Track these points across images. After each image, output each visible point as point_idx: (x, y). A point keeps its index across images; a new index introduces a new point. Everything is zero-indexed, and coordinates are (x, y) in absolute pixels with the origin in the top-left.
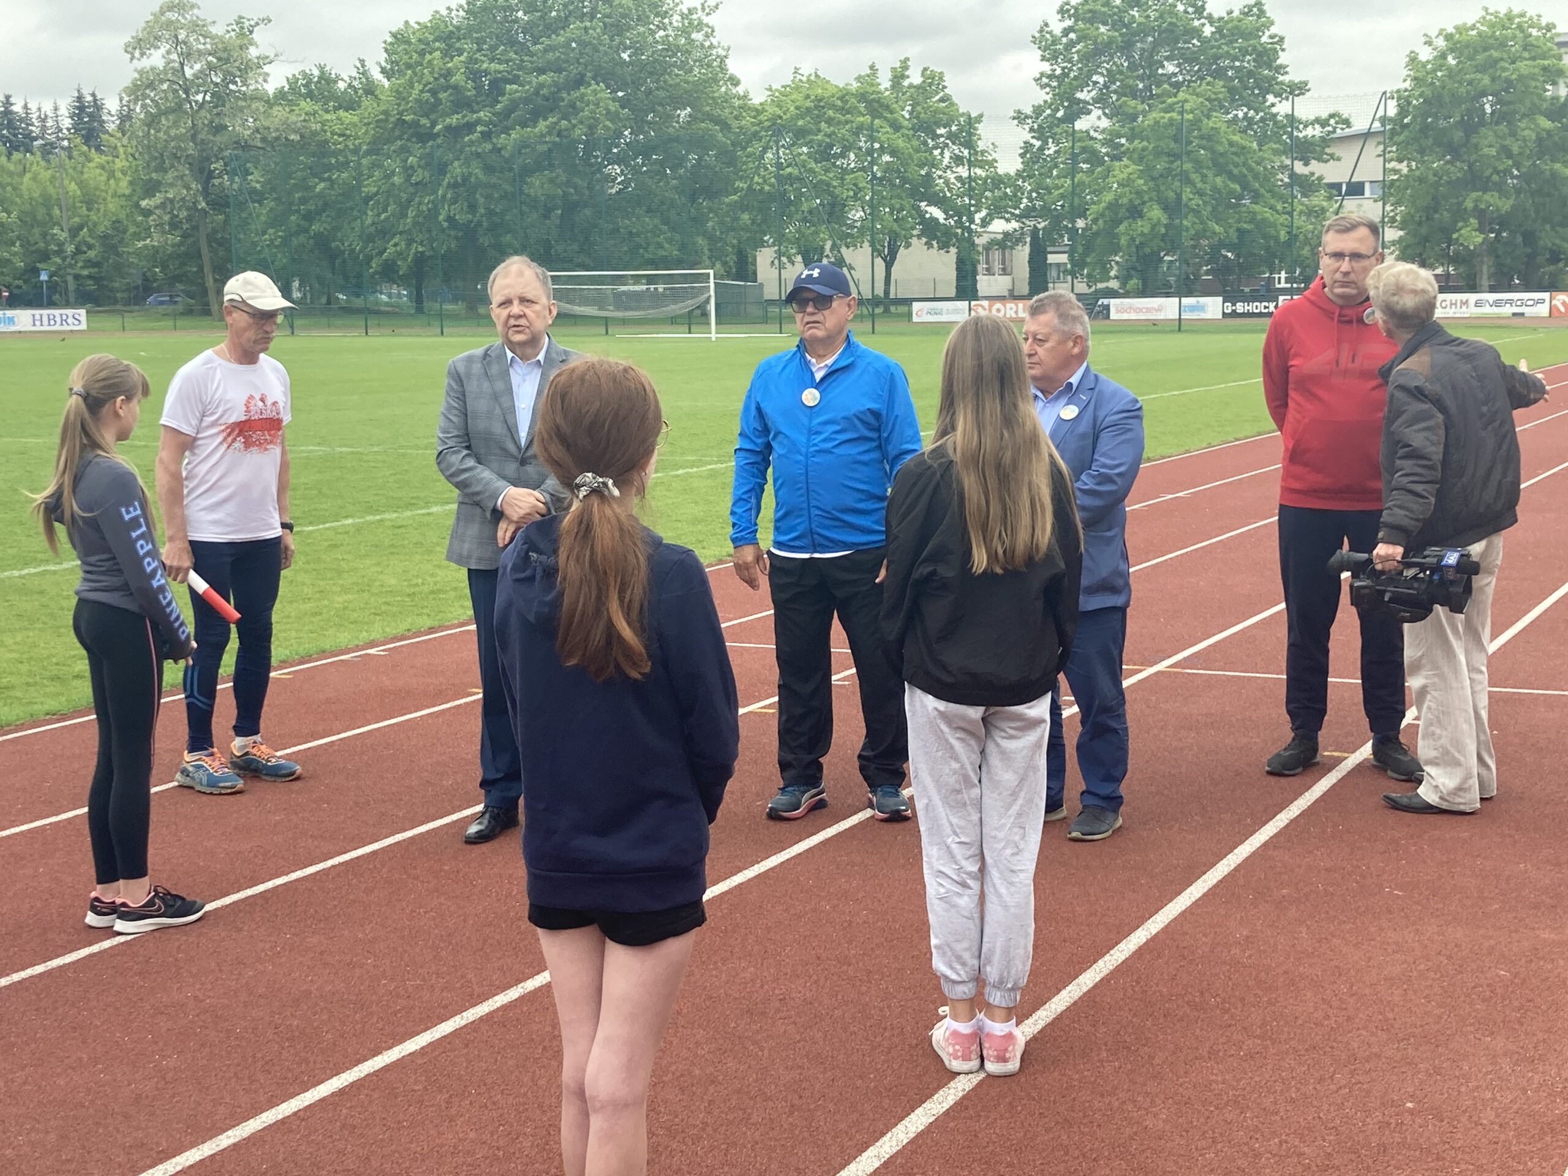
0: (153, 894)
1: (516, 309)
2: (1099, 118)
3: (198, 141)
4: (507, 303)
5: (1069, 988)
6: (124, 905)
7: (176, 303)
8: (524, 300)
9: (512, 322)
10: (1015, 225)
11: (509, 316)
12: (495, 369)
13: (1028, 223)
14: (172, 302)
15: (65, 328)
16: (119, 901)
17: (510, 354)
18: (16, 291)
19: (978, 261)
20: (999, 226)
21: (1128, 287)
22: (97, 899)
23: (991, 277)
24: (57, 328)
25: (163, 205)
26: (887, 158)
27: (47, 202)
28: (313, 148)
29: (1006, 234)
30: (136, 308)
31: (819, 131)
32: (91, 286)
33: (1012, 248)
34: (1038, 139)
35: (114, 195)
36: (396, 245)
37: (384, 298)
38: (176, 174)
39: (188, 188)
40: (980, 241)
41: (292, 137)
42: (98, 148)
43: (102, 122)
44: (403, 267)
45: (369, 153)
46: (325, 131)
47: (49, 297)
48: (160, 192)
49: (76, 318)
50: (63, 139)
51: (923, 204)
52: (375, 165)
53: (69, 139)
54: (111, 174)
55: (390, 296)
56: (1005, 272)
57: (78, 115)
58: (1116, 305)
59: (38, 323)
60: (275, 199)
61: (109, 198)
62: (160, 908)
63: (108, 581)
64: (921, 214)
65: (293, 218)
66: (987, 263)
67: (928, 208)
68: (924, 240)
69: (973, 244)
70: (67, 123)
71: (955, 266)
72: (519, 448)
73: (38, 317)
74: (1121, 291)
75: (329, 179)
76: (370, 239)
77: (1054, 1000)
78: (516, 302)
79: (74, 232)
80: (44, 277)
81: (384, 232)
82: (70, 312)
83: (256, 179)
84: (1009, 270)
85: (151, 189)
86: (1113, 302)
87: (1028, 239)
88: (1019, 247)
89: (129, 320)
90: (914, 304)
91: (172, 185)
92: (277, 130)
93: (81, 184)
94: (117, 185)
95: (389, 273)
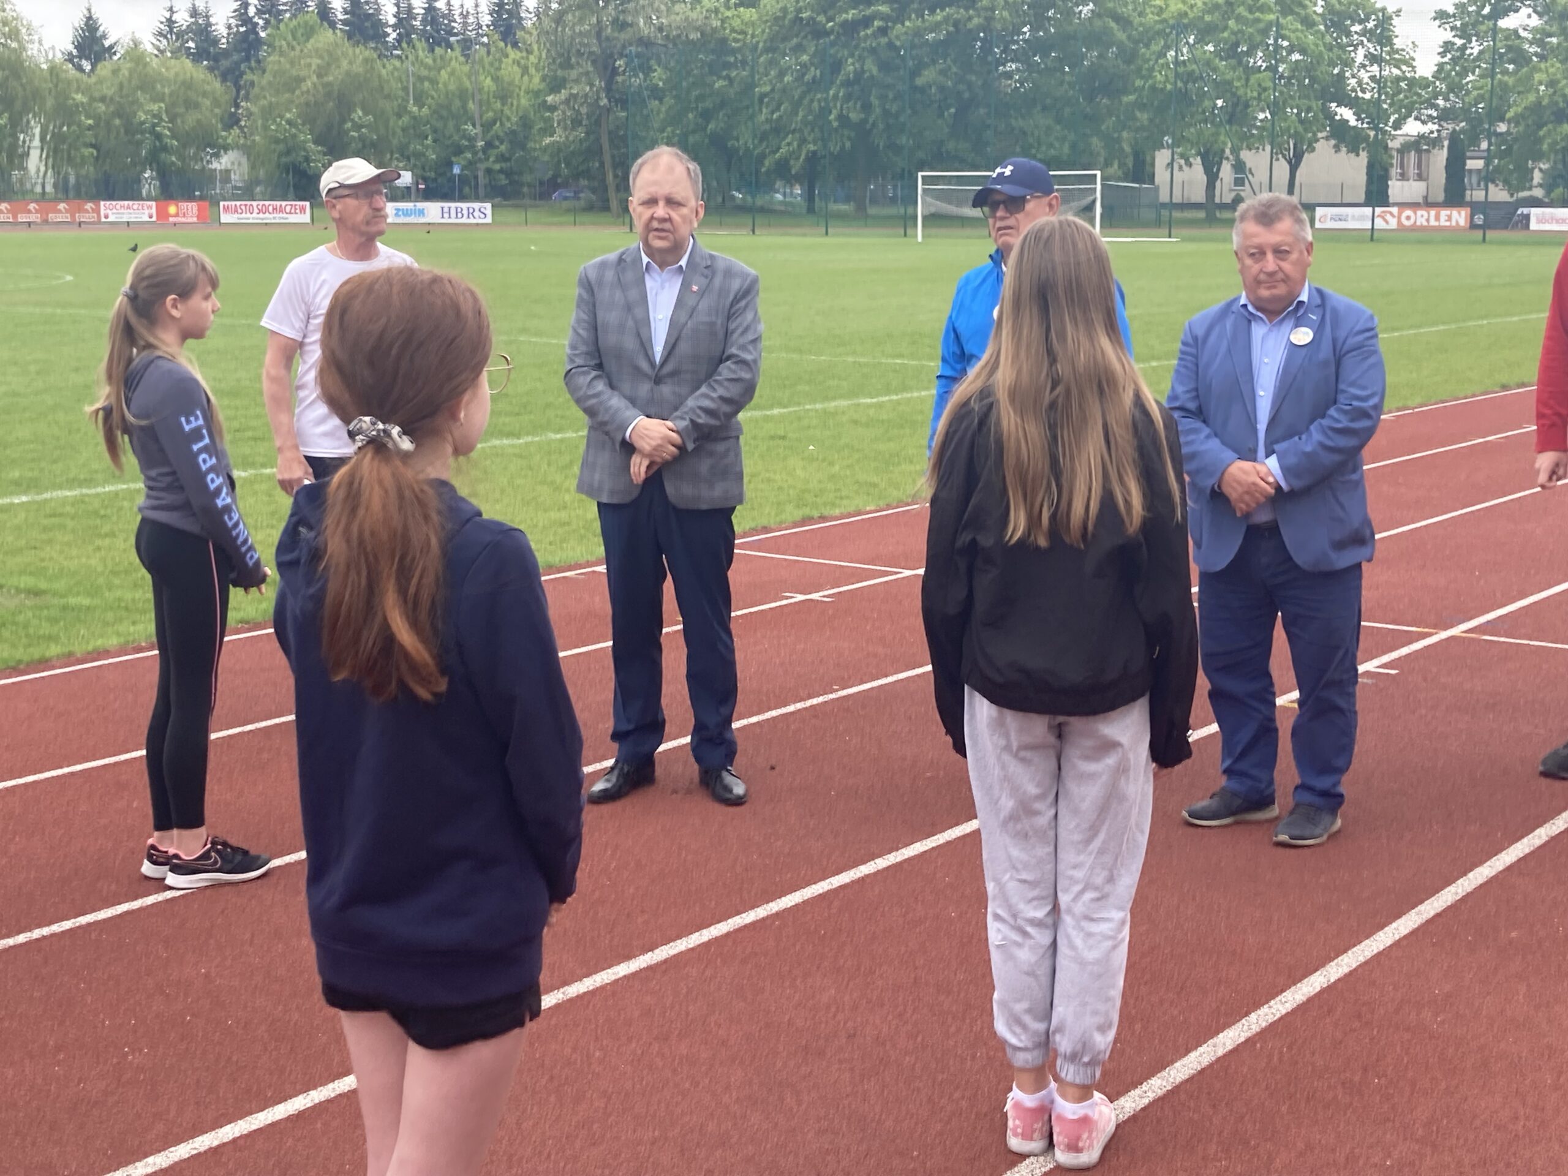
0: (209, 846)
1: (661, 211)
2: (1529, 16)
3: (603, 37)
4: (652, 202)
5: (1201, 1049)
6: (176, 856)
7: (579, 199)
8: (670, 202)
9: (655, 224)
10: (1432, 127)
11: (652, 218)
12: (629, 276)
13: (1445, 125)
14: (576, 197)
15: (472, 221)
16: (172, 851)
17: (645, 259)
18: (431, 186)
19: (1392, 165)
20: (1413, 128)
21: (1553, 195)
22: (153, 847)
23: (1405, 183)
24: (464, 220)
25: (567, 101)
26: (1295, 57)
27: (463, 95)
28: (712, 46)
29: (1422, 137)
30: (542, 202)
31: (1226, 28)
32: (503, 180)
33: (1428, 151)
34: (1460, 37)
35: (527, 92)
36: (789, 144)
37: (779, 197)
38: (581, 70)
39: (592, 85)
40: (1394, 144)
41: (692, 36)
42: (515, 45)
43: (520, 19)
44: (796, 166)
45: (767, 50)
46: (725, 29)
47: (461, 191)
48: (565, 88)
49: (481, 212)
50: (482, 36)
51: (1333, 105)
52: (772, 63)
53: (487, 35)
54: (525, 70)
55: (784, 195)
56: (1420, 177)
57: (497, 12)
58: (1537, 215)
59: (446, 215)
60: (675, 97)
61: (522, 94)
62: (216, 862)
63: (169, 498)
64: (1330, 116)
65: (690, 116)
66: (1402, 167)
67: (1338, 110)
68: (1333, 142)
69: (1386, 147)
70: (486, 20)
71: (1365, 171)
72: (652, 363)
73: (446, 210)
74: (1546, 200)
75: (728, 77)
76: (764, 137)
77: (1178, 1065)
78: (661, 203)
79: (487, 126)
80: (456, 170)
81: (778, 130)
82: (476, 205)
83: (659, 76)
84: (1424, 175)
85: (556, 85)
86: (1534, 212)
87: (1446, 143)
88: (1435, 151)
89: (531, 214)
90: (1318, 209)
91: (577, 81)
92: (679, 28)
93: (496, 79)
94: (530, 81)
95: (782, 170)
